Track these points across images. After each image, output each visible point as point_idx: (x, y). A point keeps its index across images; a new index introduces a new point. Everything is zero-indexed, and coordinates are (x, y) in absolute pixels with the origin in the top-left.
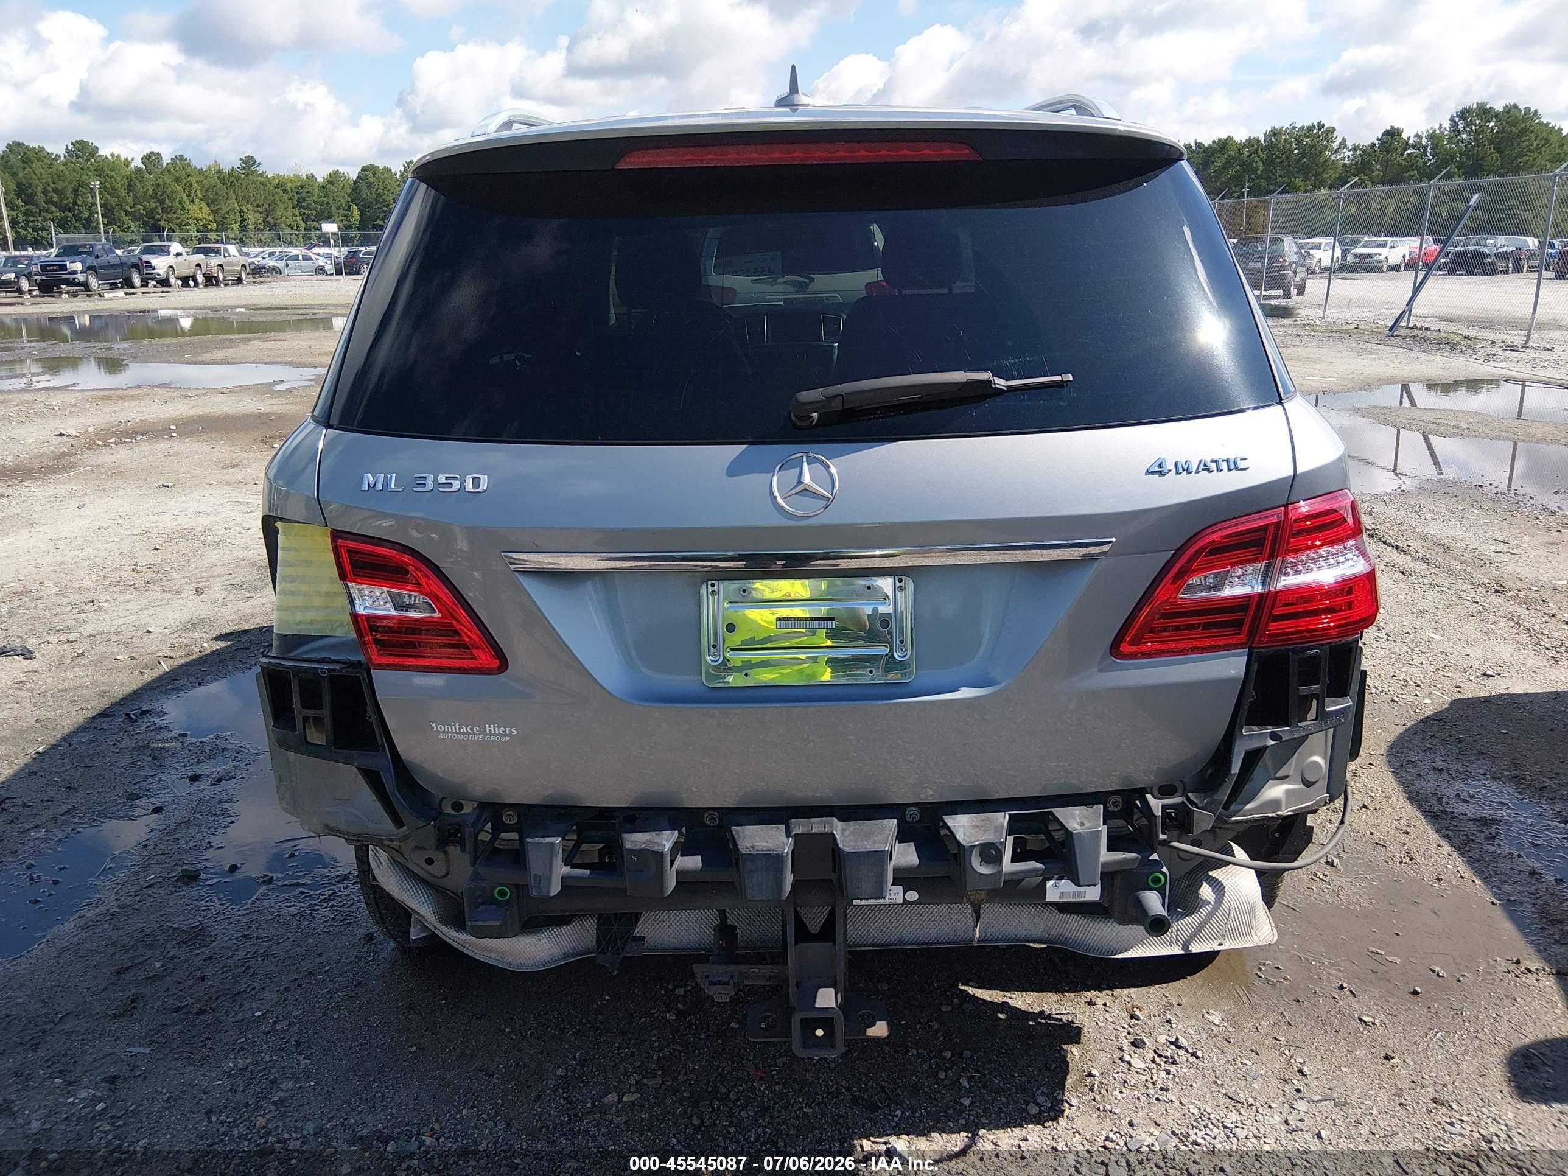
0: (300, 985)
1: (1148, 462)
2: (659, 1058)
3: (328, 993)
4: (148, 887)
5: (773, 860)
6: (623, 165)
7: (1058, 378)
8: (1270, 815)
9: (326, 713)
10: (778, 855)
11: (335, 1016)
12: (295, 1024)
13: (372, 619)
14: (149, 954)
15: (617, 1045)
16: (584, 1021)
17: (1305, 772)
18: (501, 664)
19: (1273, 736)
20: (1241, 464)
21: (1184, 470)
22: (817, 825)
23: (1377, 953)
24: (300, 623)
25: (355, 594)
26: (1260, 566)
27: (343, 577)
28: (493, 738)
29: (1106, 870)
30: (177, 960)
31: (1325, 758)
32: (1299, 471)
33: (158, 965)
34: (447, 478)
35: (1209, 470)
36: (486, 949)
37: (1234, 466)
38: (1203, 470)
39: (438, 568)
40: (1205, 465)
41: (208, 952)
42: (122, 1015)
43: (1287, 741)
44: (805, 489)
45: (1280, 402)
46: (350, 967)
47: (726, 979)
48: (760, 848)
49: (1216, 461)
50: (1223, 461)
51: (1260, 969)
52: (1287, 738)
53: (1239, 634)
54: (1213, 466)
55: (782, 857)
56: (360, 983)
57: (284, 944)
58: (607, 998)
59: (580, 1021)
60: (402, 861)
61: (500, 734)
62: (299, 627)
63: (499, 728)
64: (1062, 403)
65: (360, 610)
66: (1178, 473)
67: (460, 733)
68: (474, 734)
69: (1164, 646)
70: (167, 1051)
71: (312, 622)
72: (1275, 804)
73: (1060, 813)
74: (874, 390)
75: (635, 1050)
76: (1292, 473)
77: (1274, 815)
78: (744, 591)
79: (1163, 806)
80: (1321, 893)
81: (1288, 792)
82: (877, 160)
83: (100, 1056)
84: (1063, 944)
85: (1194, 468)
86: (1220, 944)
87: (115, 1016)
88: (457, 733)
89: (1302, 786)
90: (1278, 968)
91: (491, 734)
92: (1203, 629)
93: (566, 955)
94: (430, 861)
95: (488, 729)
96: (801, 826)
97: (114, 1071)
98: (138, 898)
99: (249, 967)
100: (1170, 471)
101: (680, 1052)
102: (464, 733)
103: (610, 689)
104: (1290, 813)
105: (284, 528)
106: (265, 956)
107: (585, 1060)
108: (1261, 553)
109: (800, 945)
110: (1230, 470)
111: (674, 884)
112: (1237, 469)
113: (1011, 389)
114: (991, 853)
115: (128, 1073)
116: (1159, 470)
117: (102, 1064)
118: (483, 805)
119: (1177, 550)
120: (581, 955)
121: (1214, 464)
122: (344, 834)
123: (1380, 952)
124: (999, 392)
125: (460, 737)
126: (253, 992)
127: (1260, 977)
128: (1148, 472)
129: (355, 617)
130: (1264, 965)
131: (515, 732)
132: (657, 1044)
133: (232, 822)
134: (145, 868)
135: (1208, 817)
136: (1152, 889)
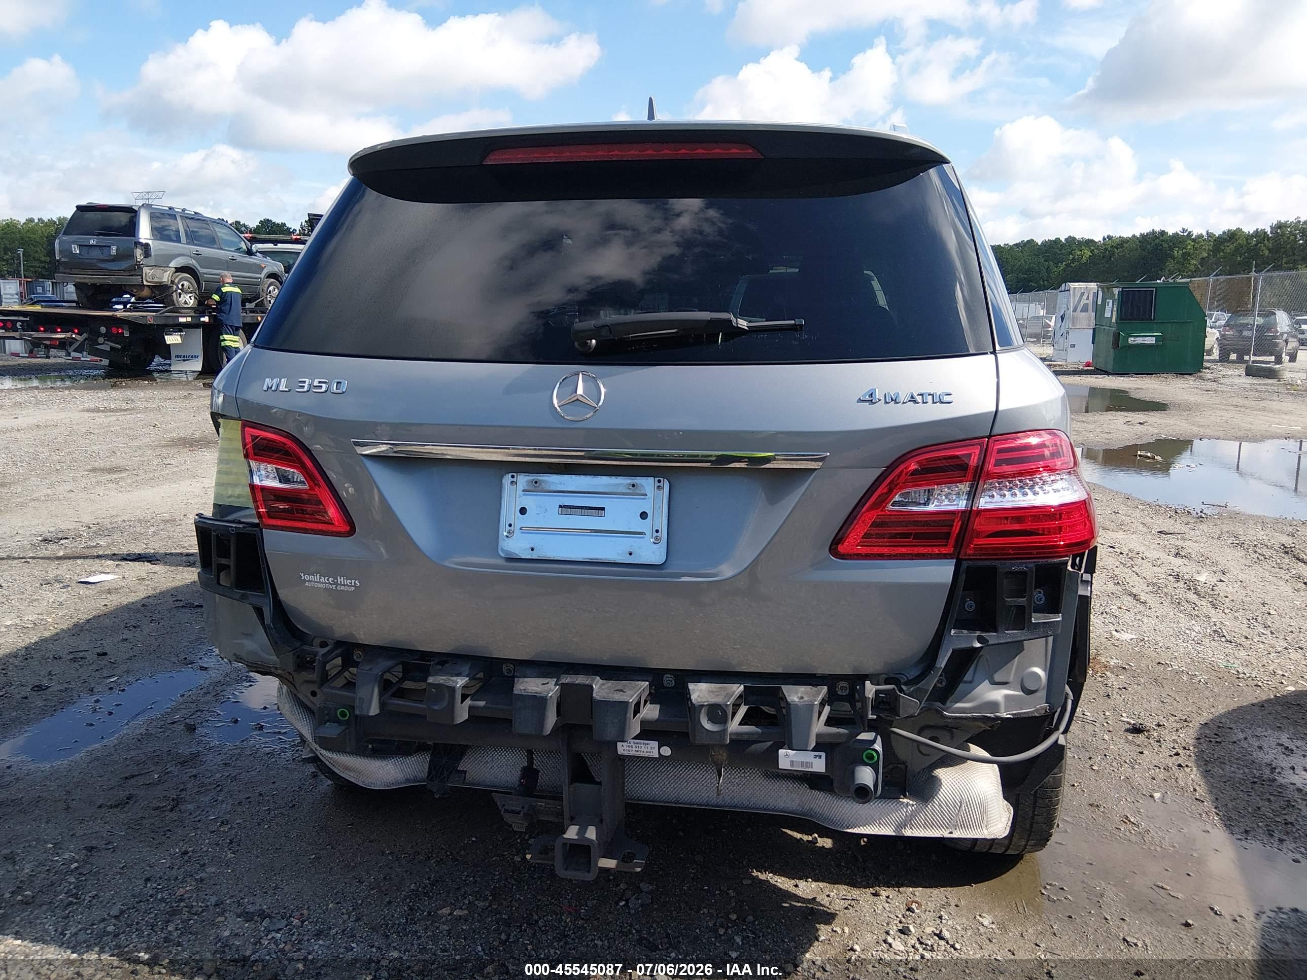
0: (250, 802)
1: (862, 393)
2: (495, 887)
3: (269, 809)
4: (172, 723)
5: (540, 702)
6: (488, 162)
7: (793, 322)
8: (989, 715)
9: (231, 562)
10: (542, 697)
11: (266, 827)
12: (235, 828)
13: (263, 489)
14: (153, 768)
15: (465, 873)
16: (448, 853)
17: (1025, 682)
18: (350, 529)
19: (980, 639)
20: (947, 399)
21: (892, 400)
22: (581, 679)
23: (1162, 888)
24: (230, 497)
25: (254, 468)
26: (964, 487)
27: (246, 456)
28: (342, 588)
29: (820, 740)
30: (170, 775)
31: (1045, 670)
32: (1000, 408)
33: (156, 776)
34: (320, 382)
35: (915, 402)
36: (347, 768)
37: (939, 400)
38: (910, 401)
39: (310, 451)
40: (912, 397)
41: (194, 772)
42: (117, 806)
43: (992, 645)
44: (578, 400)
45: (994, 352)
46: (292, 794)
47: (518, 809)
48: (530, 691)
49: (922, 395)
50: (929, 395)
51: (1045, 888)
52: (993, 643)
53: (946, 546)
54: (919, 399)
55: (546, 699)
56: (294, 806)
57: (252, 773)
58: (474, 839)
59: (446, 853)
60: (295, 692)
61: (347, 585)
62: (230, 500)
63: (347, 580)
64: (793, 342)
65: (256, 481)
66: (886, 403)
67: (320, 582)
68: (330, 583)
69: (875, 550)
70: (137, 835)
71: (239, 496)
72: (994, 705)
73: (785, 688)
74: (633, 323)
75: (479, 879)
76: (994, 409)
77: (992, 715)
78: (536, 482)
79: (877, 691)
80: (1127, 833)
81: (1007, 697)
82: (679, 157)
83: (90, 832)
84: (811, 816)
85: (902, 398)
86: (951, 833)
87: (111, 807)
88: (317, 582)
89: (1022, 693)
90: (1062, 889)
91: (341, 584)
92: (914, 538)
93: (407, 780)
94: (314, 694)
95: (339, 580)
96: (567, 679)
97: (94, 843)
98: (161, 730)
99: (218, 786)
100: (880, 400)
101: (513, 885)
102: (323, 583)
103: (428, 554)
104: (1008, 716)
105: (224, 422)
106: (234, 779)
107: (437, 881)
108: (965, 476)
109: (574, 785)
110: (934, 403)
111: (466, 716)
112: (942, 403)
113: (752, 330)
114: (718, 713)
115: (104, 846)
116: (870, 399)
117: (88, 838)
118: (339, 643)
119: (888, 467)
120: (419, 782)
121: (921, 397)
122: (245, 661)
123: (1165, 886)
124: (741, 331)
125: (320, 585)
126: (215, 803)
127: (1043, 894)
128: (860, 400)
129: (253, 487)
130: (1050, 885)
131: (358, 584)
132: (498, 877)
133: (251, 686)
134: (175, 710)
135: (913, 703)
136: (866, 764)
